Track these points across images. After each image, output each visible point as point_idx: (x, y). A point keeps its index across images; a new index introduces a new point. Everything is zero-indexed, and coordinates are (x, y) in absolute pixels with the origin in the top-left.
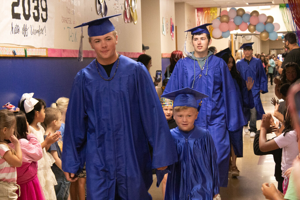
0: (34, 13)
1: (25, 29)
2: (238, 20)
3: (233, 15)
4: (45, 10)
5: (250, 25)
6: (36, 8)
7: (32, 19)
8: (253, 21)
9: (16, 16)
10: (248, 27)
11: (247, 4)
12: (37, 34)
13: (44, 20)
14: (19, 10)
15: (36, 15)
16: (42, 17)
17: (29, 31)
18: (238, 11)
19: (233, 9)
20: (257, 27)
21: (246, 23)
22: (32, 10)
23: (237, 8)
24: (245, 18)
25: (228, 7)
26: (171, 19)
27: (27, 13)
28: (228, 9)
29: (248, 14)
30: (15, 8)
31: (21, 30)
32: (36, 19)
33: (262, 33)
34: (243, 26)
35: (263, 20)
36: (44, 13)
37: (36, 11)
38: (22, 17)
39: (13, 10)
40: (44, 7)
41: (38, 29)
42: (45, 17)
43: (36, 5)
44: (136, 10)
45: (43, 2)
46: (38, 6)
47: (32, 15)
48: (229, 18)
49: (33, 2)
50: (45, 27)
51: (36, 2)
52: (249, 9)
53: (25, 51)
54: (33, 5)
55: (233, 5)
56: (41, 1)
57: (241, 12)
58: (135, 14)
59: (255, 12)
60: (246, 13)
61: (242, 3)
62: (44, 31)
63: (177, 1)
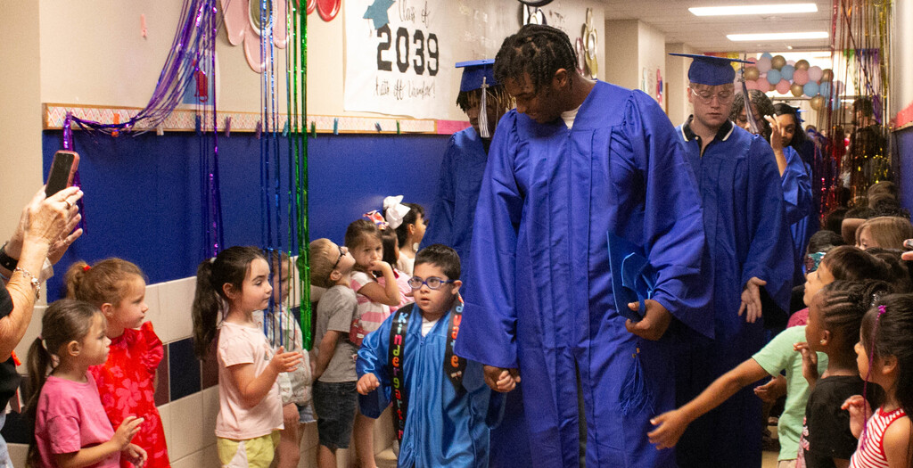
0: (415, 61)
1: (399, 88)
2: (775, 76)
3: (765, 67)
4: (435, 55)
5: (794, 84)
6: (420, 52)
7: (411, 70)
8: (800, 77)
9: (385, 66)
10: (791, 88)
11: (790, 48)
12: (420, 95)
13: (433, 73)
14: (388, 55)
15: (419, 64)
16: (429, 68)
17: (405, 92)
18: (773, 60)
19: (766, 53)
20: (806, 88)
21: (788, 81)
22: (413, 56)
23: (773, 55)
24: (786, 72)
25: (756, 52)
26: (658, 71)
27: (403, 60)
28: (759, 56)
29: (790, 66)
30: (383, 52)
31: (392, 89)
32: (419, 70)
33: (814, 97)
34: (783, 85)
35: (815, 76)
36: (433, 61)
37: (418, 58)
38: (395, 67)
39: (379, 56)
40: (433, 51)
41: (421, 87)
42: (434, 68)
43: (420, 47)
44: (595, 56)
45: (432, 42)
46: (422, 48)
47: (411, 63)
48: (758, 73)
49: (415, 42)
50: (433, 84)
51: (419, 42)
52: (792, 57)
53: (398, 124)
54: (414, 47)
55: (766, 48)
56: (428, 41)
57: (779, 63)
58: (593, 64)
59: (804, 62)
60: (788, 64)
61: (781, 46)
62: (432, 90)
63: (670, 40)
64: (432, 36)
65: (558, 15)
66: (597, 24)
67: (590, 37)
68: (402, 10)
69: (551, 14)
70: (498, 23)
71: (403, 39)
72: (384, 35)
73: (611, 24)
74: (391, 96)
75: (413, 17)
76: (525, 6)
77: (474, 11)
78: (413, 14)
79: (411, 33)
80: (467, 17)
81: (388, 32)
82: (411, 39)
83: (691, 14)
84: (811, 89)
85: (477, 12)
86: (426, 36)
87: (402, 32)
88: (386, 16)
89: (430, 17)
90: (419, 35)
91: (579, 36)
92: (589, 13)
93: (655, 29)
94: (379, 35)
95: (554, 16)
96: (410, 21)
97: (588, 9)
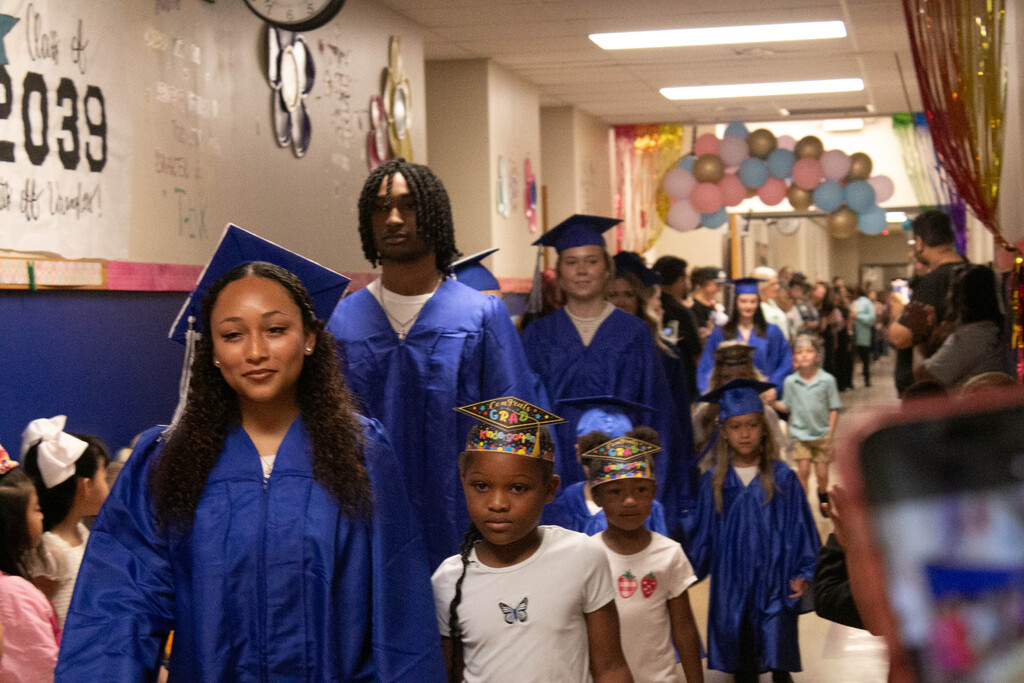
0: (60, 142)
1: (30, 197)
2: (755, 170)
3: (735, 153)
4: (99, 130)
5: (794, 186)
6: (69, 123)
7: (53, 160)
8: (805, 173)
9: (2, 151)
10: (789, 193)
11: (785, 112)
12: (72, 212)
13: (97, 166)
14: (8, 130)
15: (69, 147)
16: (89, 156)
17: (42, 206)
18: (751, 138)
19: (735, 127)
20: (817, 195)
21: (782, 180)
22: (56, 132)
23: (752, 127)
24: (778, 164)
25: (718, 121)
26: (528, 162)
27: (37, 140)
28: (720, 131)
29: (784, 151)
31: (16, 198)
32: (69, 160)
33: (835, 213)
34: (772, 187)
35: (837, 170)
36: (96, 141)
37: (67, 136)
38: (20, 153)
40: (96, 120)
41: (73, 195)
42: (97, 156)
43: (69, 113)
44: (407, 133)
45: (94, 103)
46: (75, 116)
47: (53, 146)
48: (722, 165)
49: (60, 103)
50: (97, 189)
51: (67, 102)
52: (790, 131)
53: (30, 271)
54: (58, 113)
55: (735, 115)
56: (86, 101)
57: (762, 143)
58: (404, 145)
59: (812, 141)
60: (781, 145)
61: (768, 110)
62: (95, 202)
63: (549, 101)
64: (94, 92)
65: (335, 49)
66: (410, 71)
67: (397, 95)
68: (32, 37)
69: (321, 48)
70: (221, 66)
71: (35, 97)
73: (437, 70)
74: (14, 215)
75: (54, 53)
76: (272, 33)
77: (174, 40)
78: (55, 47)
79: (52, 84)
80: (160, 53)
81: (6, 81)
82: (52, 96)
83: (594, 47)
84: (829, 196)
85: (179, 42)
86: (82, 91)
87: (34, 82)
89: (87, 53)
90: (67, 89)
91: (376, 92)
92: (395, 45)
93: (519, 78)
95: (328, 52)
96: (49, 60)
97: (392, 39)
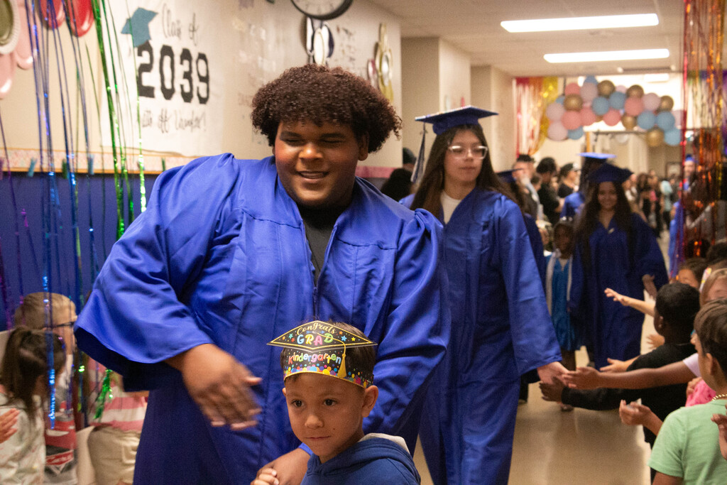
0: (182, 87)
1: (163, 119)
2: (601, 105)
3: (590, 94)
4: (205, 79)
5: (626, 115)
6: (187, 75)
7: (177, 96)
8: (633, 107)
9: (146, 92)
10: (622, 119)
11: (620, 70)
12: (189, 128)
13: (203, 101)
14: (151, 79)
15: (187, 89)
16: (199, 95)
17: (171, 125)
18: (600, 86)
19: (590, 78)
20: (640, 120)
21: (618, 111)
22: (180, 80)
23: (600, 79)
24: (616, 101)
25: (578, 75)
27: (168, 86)
28: (581, 81)
29: (620, 94)
30: (145, 75)
31: (156, 120)
32: (187, 97)
33: (649, 131)
34: (612, 115)
35: (651, 105)
36: (203, 86)
37: (186, 83)
38: (158, 93)
39: (139, 80)
40: (203, 74)
41: (189, 118)
42: (204, 95)
43: (187, 69)
44: (390, 82)
45: (202, 62)
46: (190, 71)
47: (178, 89)
48: (582, 102)
49: (182, 63)
50: (204, 114)
51: (186, 62)
52: (623, 82)
53: (163, 163)
54: (181, 69)
55: (590, 72)
56: (197, 62)
57: (606, 89)
58: (388, 89)
59: (637, 88)
60: (618, 90)
61: (610, 69)
62: (202, 123)
63: (476, 63)
64: (202, 56)
65: (346, 31)
66: (392, 44)
67: (384, 58)
68: (165, 23)
69: (338, 30)
70: (278, 41)
71: (167, 59)
72: (146, 54)
73: (407, 43)
74: (154, 130)
75: (179, 33)
76: (309, 21)
77: (250, 26)
78: (179, 30)
79: (177, 52)
80: (241, 33)
81: (150, 50)
82: (177, 59)
83: (503, 31)
84: (647, 120)
85: (253, 27)
86: (195, 56)
87: (167, 51)
88: (147, 30)
89: (198, 34)
90: (186, 55)
91: (371, 56)
92: (383, 29)
93: (457, 48)
94: (140, 54)
95: (342, 33)
96: (176, 38)
97: (381, 26)
